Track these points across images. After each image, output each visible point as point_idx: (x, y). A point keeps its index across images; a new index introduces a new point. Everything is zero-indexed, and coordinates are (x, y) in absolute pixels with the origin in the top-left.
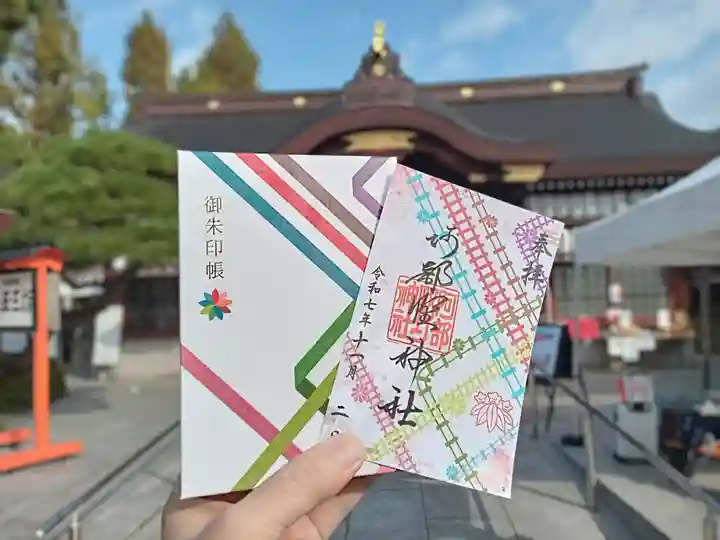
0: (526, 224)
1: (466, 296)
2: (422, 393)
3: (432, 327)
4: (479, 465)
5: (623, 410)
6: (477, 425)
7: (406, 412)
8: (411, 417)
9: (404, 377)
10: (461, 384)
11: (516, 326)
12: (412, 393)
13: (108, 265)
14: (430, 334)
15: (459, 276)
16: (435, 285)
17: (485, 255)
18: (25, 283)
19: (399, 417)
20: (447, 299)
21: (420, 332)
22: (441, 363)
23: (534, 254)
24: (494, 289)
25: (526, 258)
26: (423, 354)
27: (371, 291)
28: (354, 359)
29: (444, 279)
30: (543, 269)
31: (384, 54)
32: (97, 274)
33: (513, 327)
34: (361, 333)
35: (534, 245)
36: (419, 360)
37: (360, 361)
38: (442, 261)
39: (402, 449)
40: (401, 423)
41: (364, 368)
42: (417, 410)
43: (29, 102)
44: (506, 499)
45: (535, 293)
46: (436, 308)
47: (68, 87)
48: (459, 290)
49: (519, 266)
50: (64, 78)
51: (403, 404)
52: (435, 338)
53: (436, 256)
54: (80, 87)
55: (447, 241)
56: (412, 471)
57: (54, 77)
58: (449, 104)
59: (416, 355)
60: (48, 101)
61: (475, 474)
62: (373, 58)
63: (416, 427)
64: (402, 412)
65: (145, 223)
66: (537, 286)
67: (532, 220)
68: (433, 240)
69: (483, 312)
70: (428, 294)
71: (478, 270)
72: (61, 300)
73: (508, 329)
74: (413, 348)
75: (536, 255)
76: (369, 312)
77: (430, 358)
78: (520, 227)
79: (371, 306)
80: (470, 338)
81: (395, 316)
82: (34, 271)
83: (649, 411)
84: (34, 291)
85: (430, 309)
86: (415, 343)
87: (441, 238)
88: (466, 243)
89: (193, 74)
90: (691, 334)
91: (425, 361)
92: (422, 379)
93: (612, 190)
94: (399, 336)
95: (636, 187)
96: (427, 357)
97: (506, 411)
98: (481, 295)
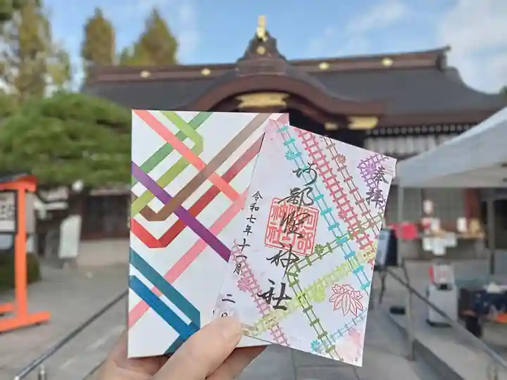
0: (368, 160)
1: (324, 214)
2: (291, 285)
3: (298, 235)
4: (337, 341)
5: (432, 288)
6: (335, 309)
7: (280, 299)
8: (282, 303)
9: (278, 273)
10: (321, 279)
11: (362, 235)
12: (284, 285)
13: (70, 187)
14: (297, 240)
15: (319, 198)
16: (300, 205)
17: (337, 183)
18: (10, 200)
19: (274, 303)
20: (309, 215)
21: (289, 239)
22: (306, 262)
23: (374, 182)
24: (346, 208)
25: (369, 185)
26: (292, 256)
27: (252, 209)
28: (240, 259)
29: (307, 201)
30: (382, 193)
31: (265, 39)
32: (62, 193)
33: (360, 236)
34: (245, 240)
35: (374, 175)
36: (289, 260)
37: (244, 261)
38: (305, 187)
39: (275, 327)
40: (275, 307)
41: (247, 266)
42: (287, 298)
43: (15, 72)
44: (358, 367)
45: (377, 211)
46: (301, 222)
47: (42, 61)
48: (318, 209)
49: (364, 190)
50: (39, 55)
51: (277, 293)
52: (301, 244)
53: (300, 183)
54: (51, 62)
55: (309, 173)
56: (284, 344)
57: (33, 54)
58: (312, 74)
59: (287, 256)
60: (29, 71)
61: (334, 347)
62: (257, 42)
63: (287, 311)
64: (276, 299)
65: (95, 157)
66: (378, 205)
67: (372, 158)
68: (298, 173)
69: (337, 225)
70: (295, 211)
71: (333, 193)
72: (36, 212)
73: (357, 238)
74: (284, 251)
75: (376, 183)
76: (251, 224)
77: (297, 259)
78: (363, 162)
79: (253, 220)
80: (328, 244)
81: (271, 228)
82: (15, 192)
83: (451, 289)
84: (16, 205)
85: (297, 222)
86: (286, 248)
87: (304, 171)
88: (323, 174)
89: (131, 52)
90: (481, 236)
91: (294, 261)
92: (291, 274)
93: (426, 134)
94: (274, 242)
95: (442, 132)
96: (295, 258)
97: (357, 299)
98: (336, 212)
